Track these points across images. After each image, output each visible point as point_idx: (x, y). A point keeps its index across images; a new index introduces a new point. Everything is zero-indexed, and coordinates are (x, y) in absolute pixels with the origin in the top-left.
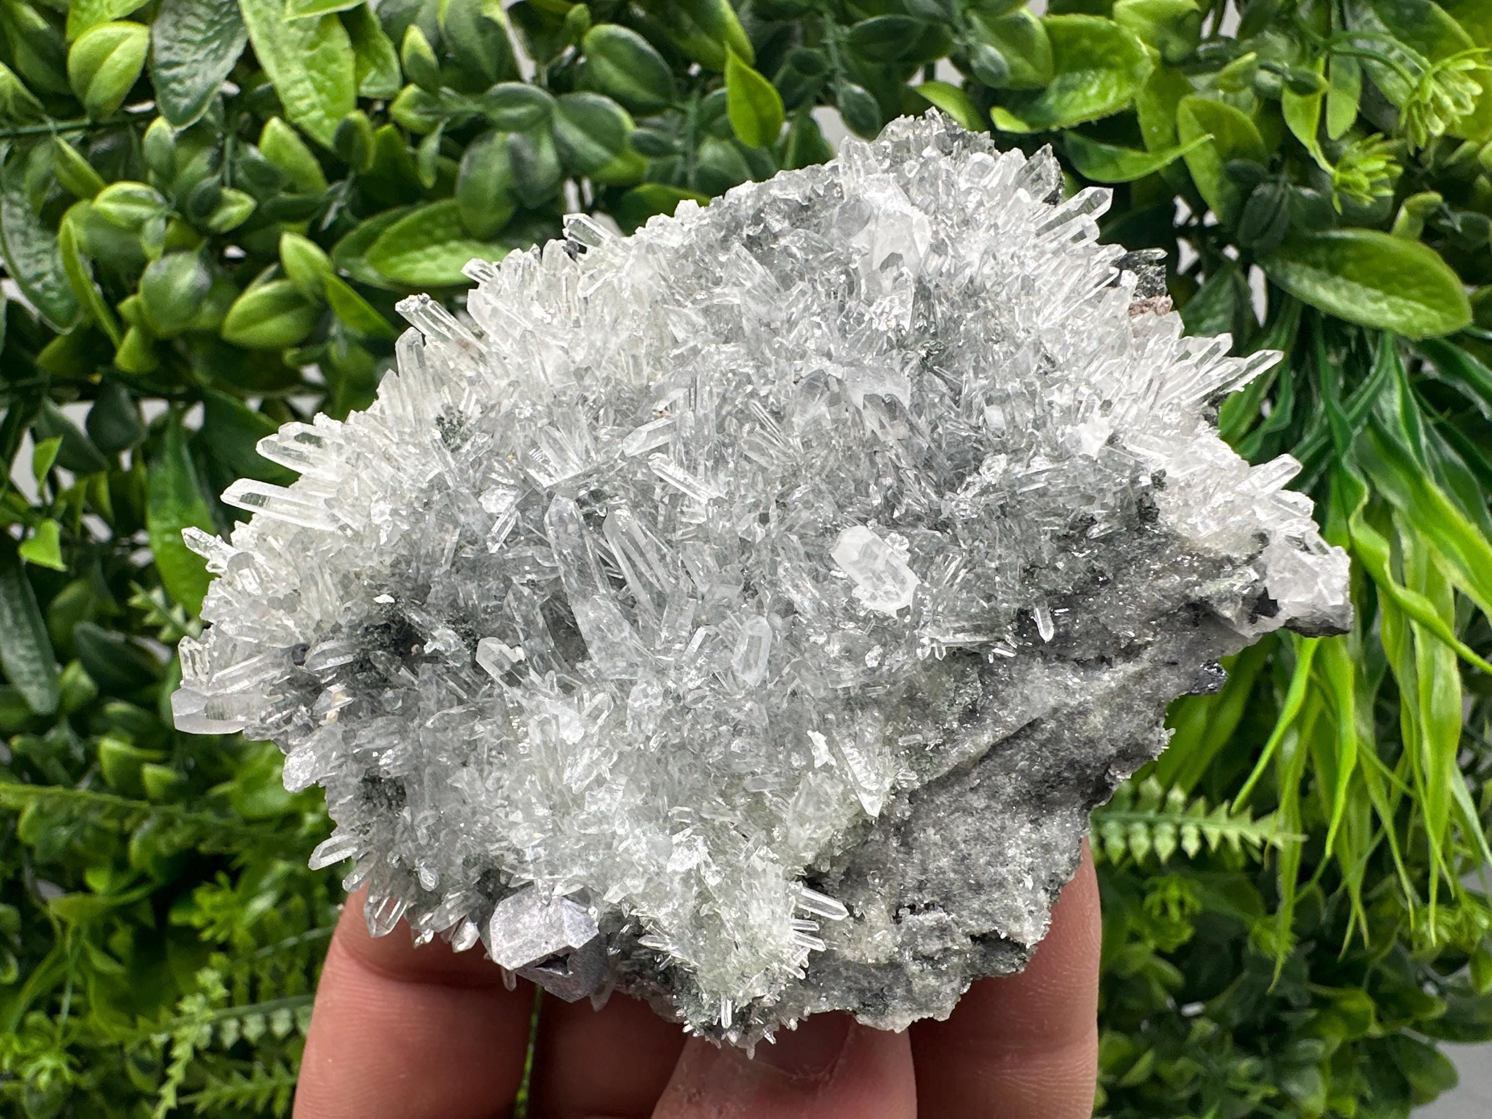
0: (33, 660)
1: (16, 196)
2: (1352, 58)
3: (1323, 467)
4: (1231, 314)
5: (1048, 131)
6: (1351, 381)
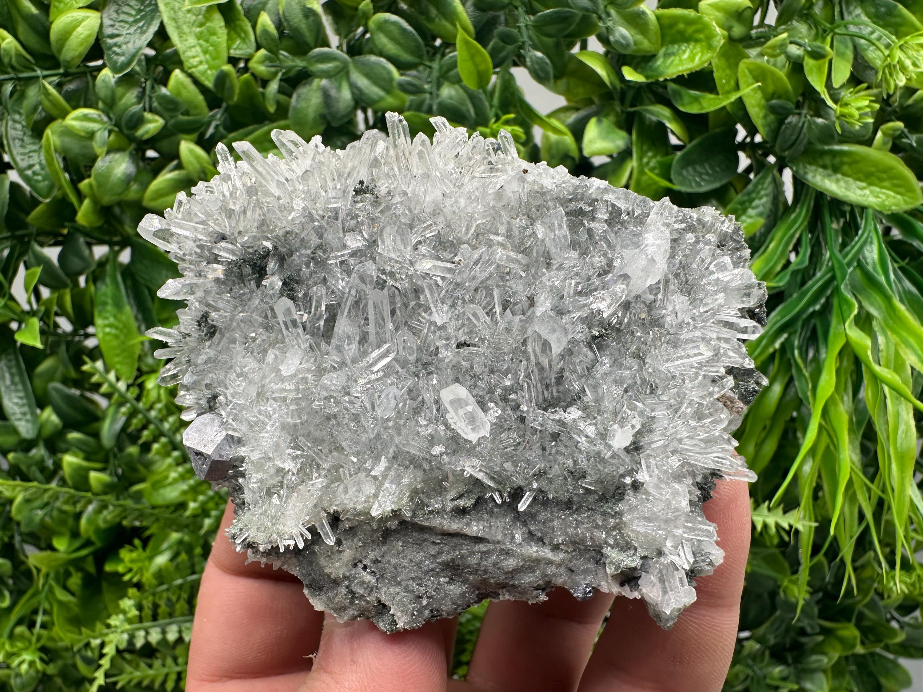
0: (23, 405)
1: (17, 117)
2: (848, 38)
3: (829, 292)
4: (770, 198)
5: (657, 81)
6: (847, 240)
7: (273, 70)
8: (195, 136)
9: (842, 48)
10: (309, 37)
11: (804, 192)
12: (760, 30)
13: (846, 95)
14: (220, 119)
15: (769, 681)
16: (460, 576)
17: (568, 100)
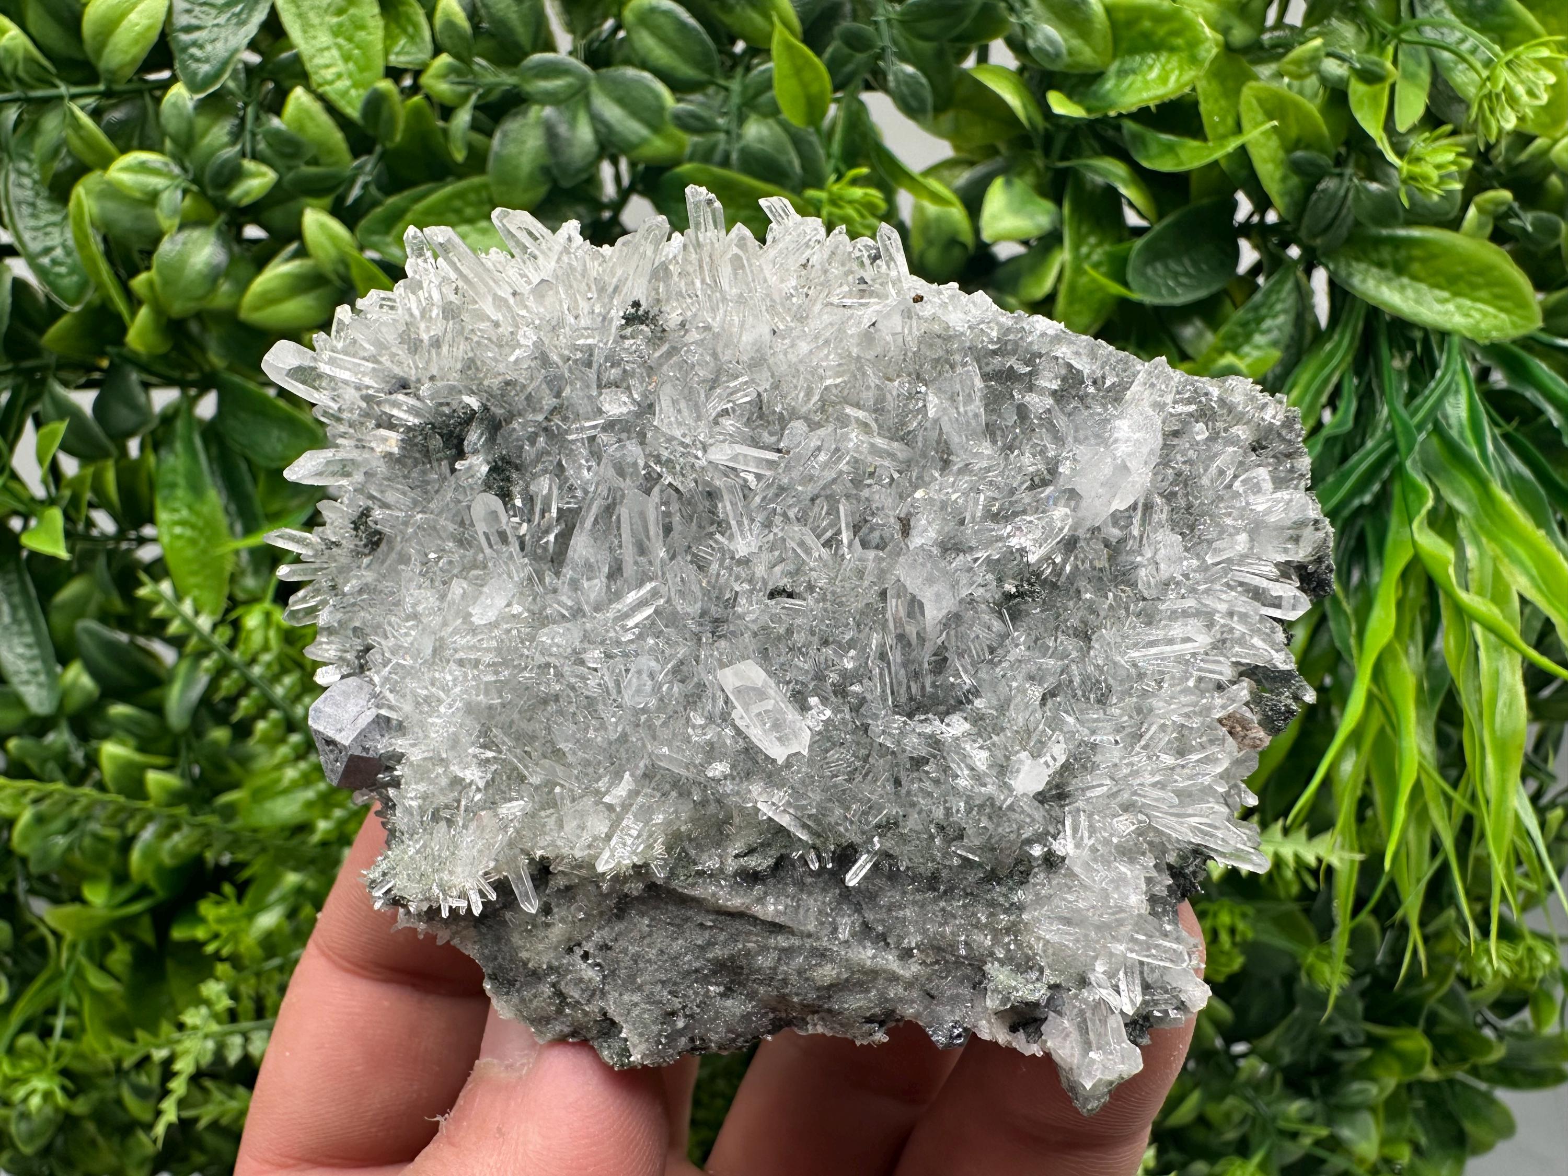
0: (32, 659)
1: (24, 166)
2: (1421, 48)
3: (1386, 473)
4: (1292, 315)
5: (1106, 116)
6: (1416, 386)
7: (463, 89)
8: (328, 201)
9: (1412, 66)
10: (523, 35)
11: (1347, 308)
12: (1277, 33)
13: (1417, 143)
14: (371, 173)
15: (1281, 1124)
16: (745, 986)
17: (957, 148)
